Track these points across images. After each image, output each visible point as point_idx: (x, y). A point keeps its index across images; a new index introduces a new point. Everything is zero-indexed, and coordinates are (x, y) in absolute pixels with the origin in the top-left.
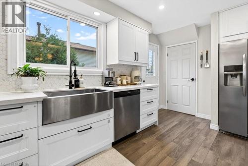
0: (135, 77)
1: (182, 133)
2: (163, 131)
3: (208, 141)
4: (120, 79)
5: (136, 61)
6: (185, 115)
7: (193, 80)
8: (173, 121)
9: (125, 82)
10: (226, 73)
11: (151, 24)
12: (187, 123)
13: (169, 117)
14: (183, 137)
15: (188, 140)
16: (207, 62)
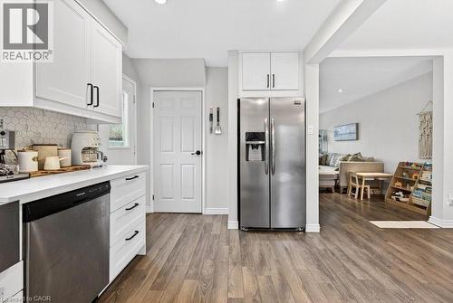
0: (85, 150)
1: (196, 253)
2: (161, 263)
3: (234, 253)
4: (35, 154)
5: (91, 107)
6: (186, 216)
7: (198, 153)
8: (172, 234)
9: (52, 163)
10: (248, 142)
11: (126, 29)
12: (196, 230)
13: (162, 227)
14: (200, 259)
15: (209, 262)
16: (218, 125)
